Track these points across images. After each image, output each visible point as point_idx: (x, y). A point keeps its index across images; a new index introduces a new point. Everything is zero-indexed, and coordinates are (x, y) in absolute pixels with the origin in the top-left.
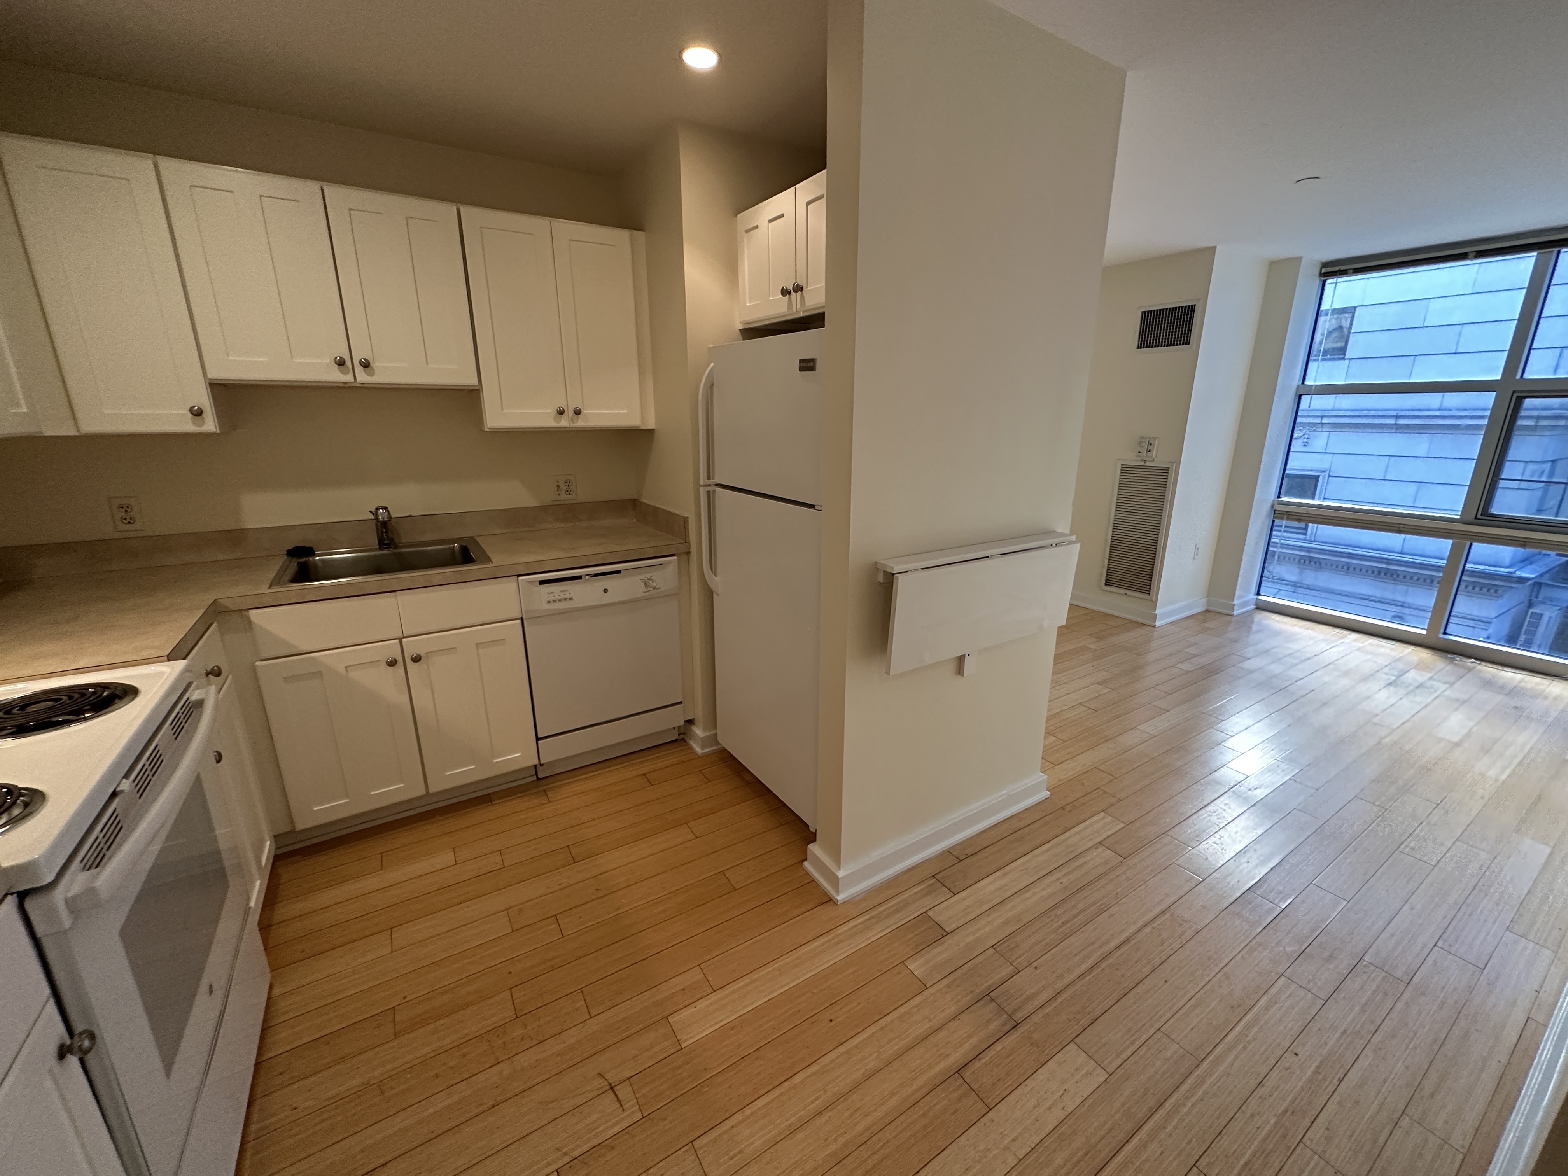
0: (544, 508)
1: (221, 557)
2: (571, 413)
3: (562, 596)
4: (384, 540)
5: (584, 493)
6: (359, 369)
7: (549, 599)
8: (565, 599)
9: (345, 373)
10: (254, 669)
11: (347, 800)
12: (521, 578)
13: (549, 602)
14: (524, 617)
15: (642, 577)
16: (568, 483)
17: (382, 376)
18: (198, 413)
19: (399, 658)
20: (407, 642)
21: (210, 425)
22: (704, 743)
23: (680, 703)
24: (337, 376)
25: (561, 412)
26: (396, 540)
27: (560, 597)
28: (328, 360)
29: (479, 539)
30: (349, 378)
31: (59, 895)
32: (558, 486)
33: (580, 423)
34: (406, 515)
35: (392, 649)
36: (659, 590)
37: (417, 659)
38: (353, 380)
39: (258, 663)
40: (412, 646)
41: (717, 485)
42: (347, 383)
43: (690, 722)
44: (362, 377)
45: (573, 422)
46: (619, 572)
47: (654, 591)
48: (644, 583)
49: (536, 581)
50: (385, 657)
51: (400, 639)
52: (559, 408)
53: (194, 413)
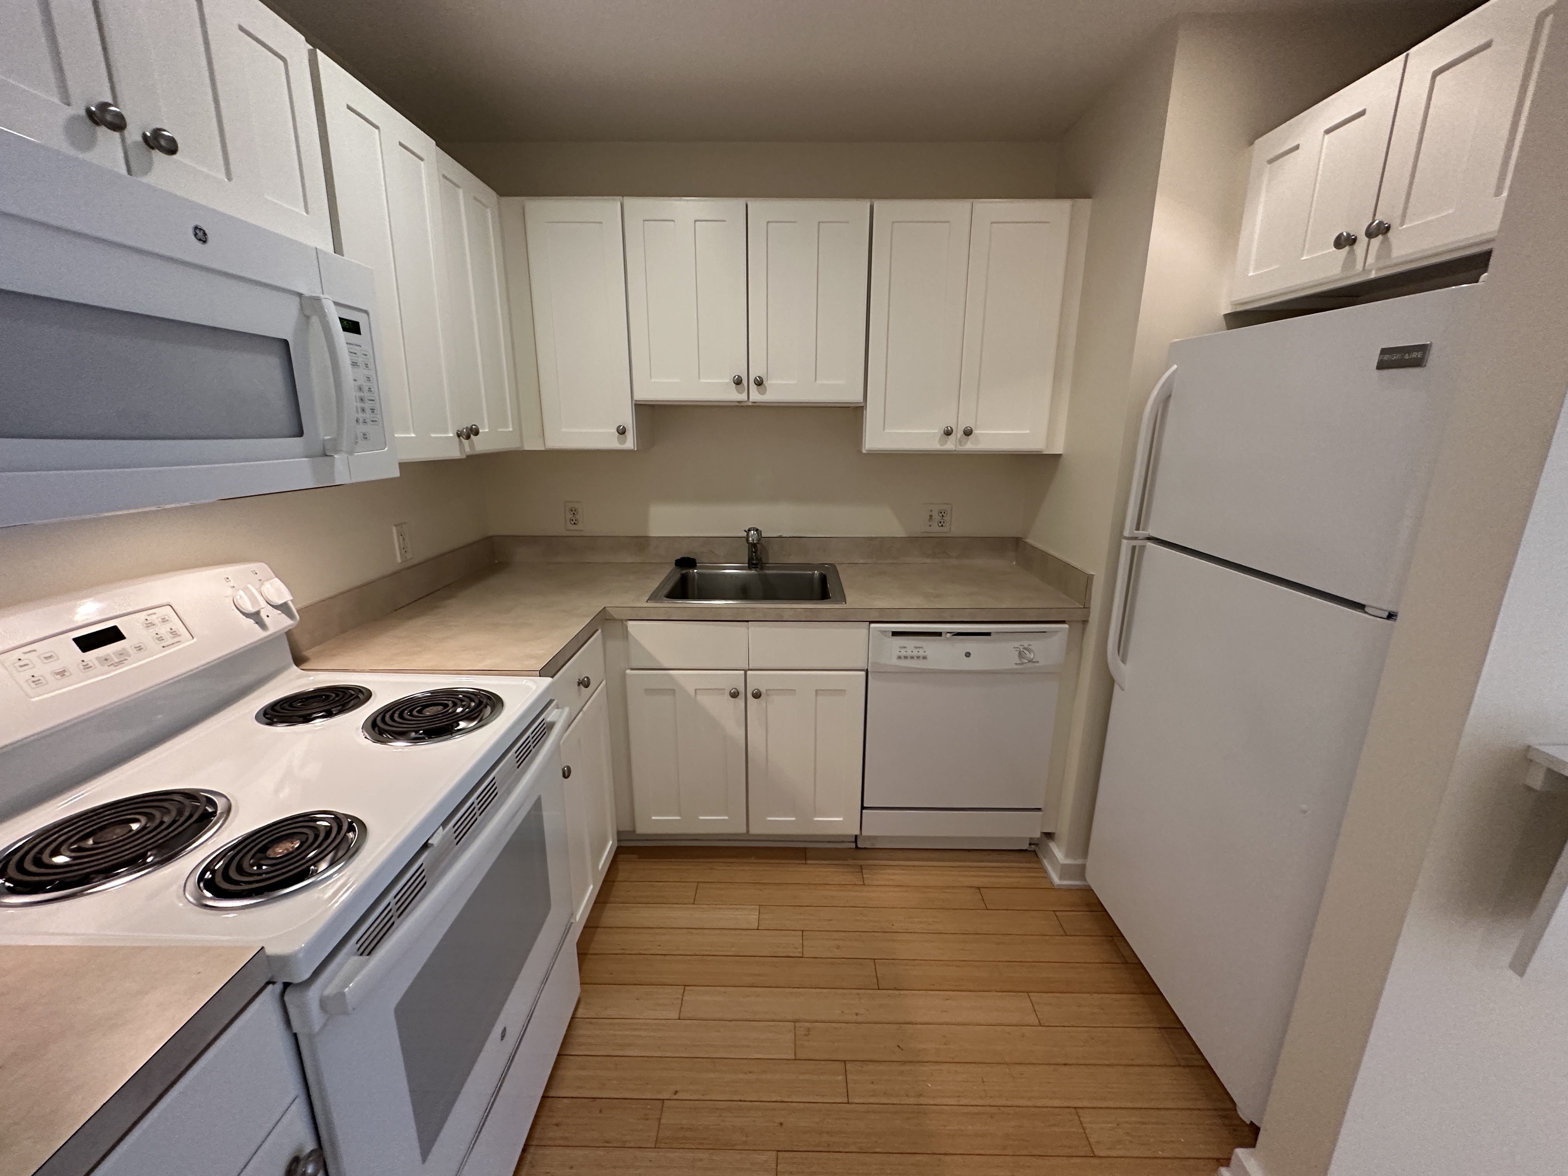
0: (911, 540)
1: (629, 560)
2: (960, 433)
3: (915, 653)
4: (753, 560)
5: (958, 527)
6: (753, 386)
7: (900, 654)
8: (918, 657)
9: (740, 392)
10: (624, 675)
11: (679, 818)
12: (872, 625)
13: (899, 657)
14: (869, 670)
15: (1017, 644)
16: (942, 514)
17: (772, 394)
18: (622, 431)
20: (752, 675)
21: (630, 443)
22: (1065, 871)
23: (1039, 809)
24: (734, 395)
25: (948, 433)
26: (764, 561)
27: (913, 654)
28: (728, 380)
29: (839, 568)
30: (743, 397)
31: (313, 994)
32: (931, 516)
33: (970, 445)
34: (775, 536)
35: (735, 679)
36: (1037, 664)
37: (757, 695)
38: (746, 399)
39: (628, 672)
40: (756, 680)
41: (1150, 539)
43: (1049, 836)
44: (756, 396)
45: (960, 444)
46: (988, 634)
47: (1030, 665)
48: (1018, 652)
49: (889, 631)
50: (729, 687)
51: (746, 671)
52: (947, 427)
53: (620, 432)
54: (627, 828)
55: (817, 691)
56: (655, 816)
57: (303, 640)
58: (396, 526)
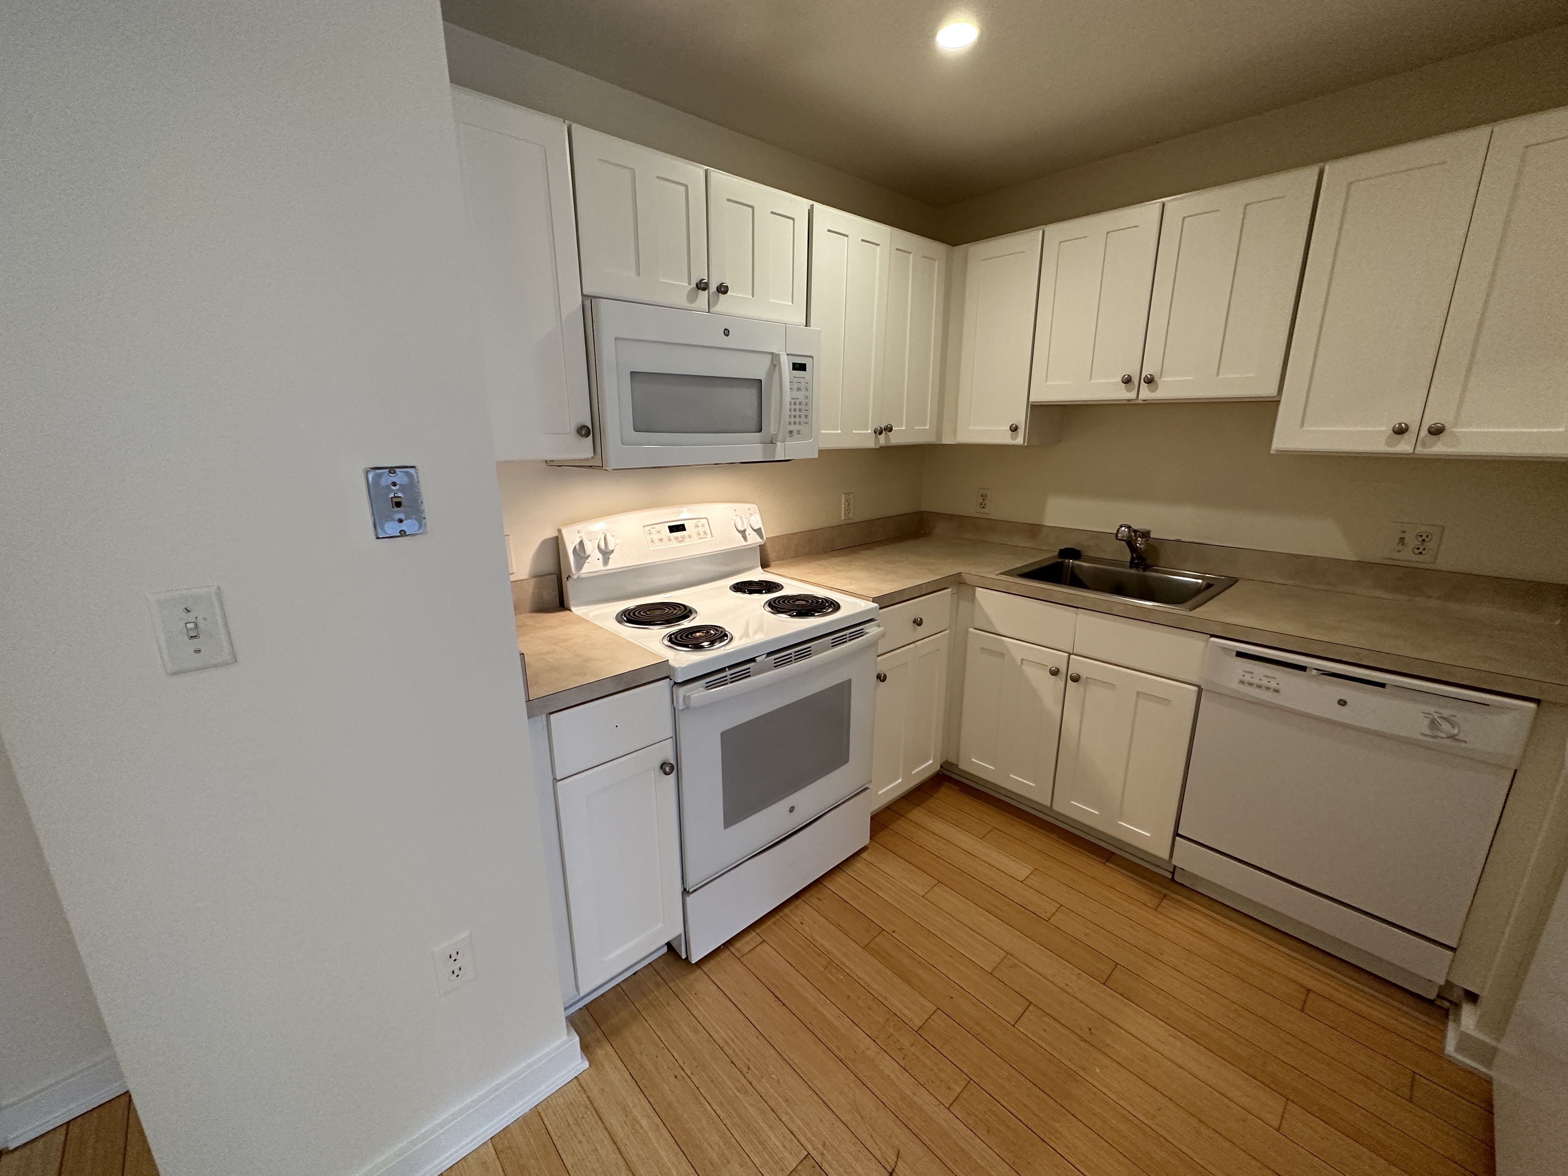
0: (1363, 566)
2: (1424, 432)
3: (1265, 682)
4: (1135, 559)
9: (1129, 391)
11: (993, 768)
12: (1213, 639)
13: (1242, 682)
15: (1432, 709)
17: (1163, 392)
18: (1014, 429)
19: (1063, 670)
21: (1020, 440)
22: (1467, 1044)
23: (1453, 949)
24: (1123, 394)
26: (1149, 562)
27: (1260, 682)
29: (1240, 583)
30: (1132, 395)
32: (1402, 539)
35: (1059, 659)
36: (1463, 745)
37: (1076, 679)
39: (971, 629)
40: (1078, 666)
42: (1131, 400)
43: (1469, 996)
44: (1146, 393)
45: (1424, 447)
46: (1383, 685)
47: (1449, 742)
48: (1428, 720)
49: (1234, 651)
50: (1052, 664)
51: (1070, 654)
52: (1400, 424)
53: (1013, 429)
54: (953, 760)
55: (1138, 693)
56: (975, 759)
57: (771, 554)
58: (845, 494)
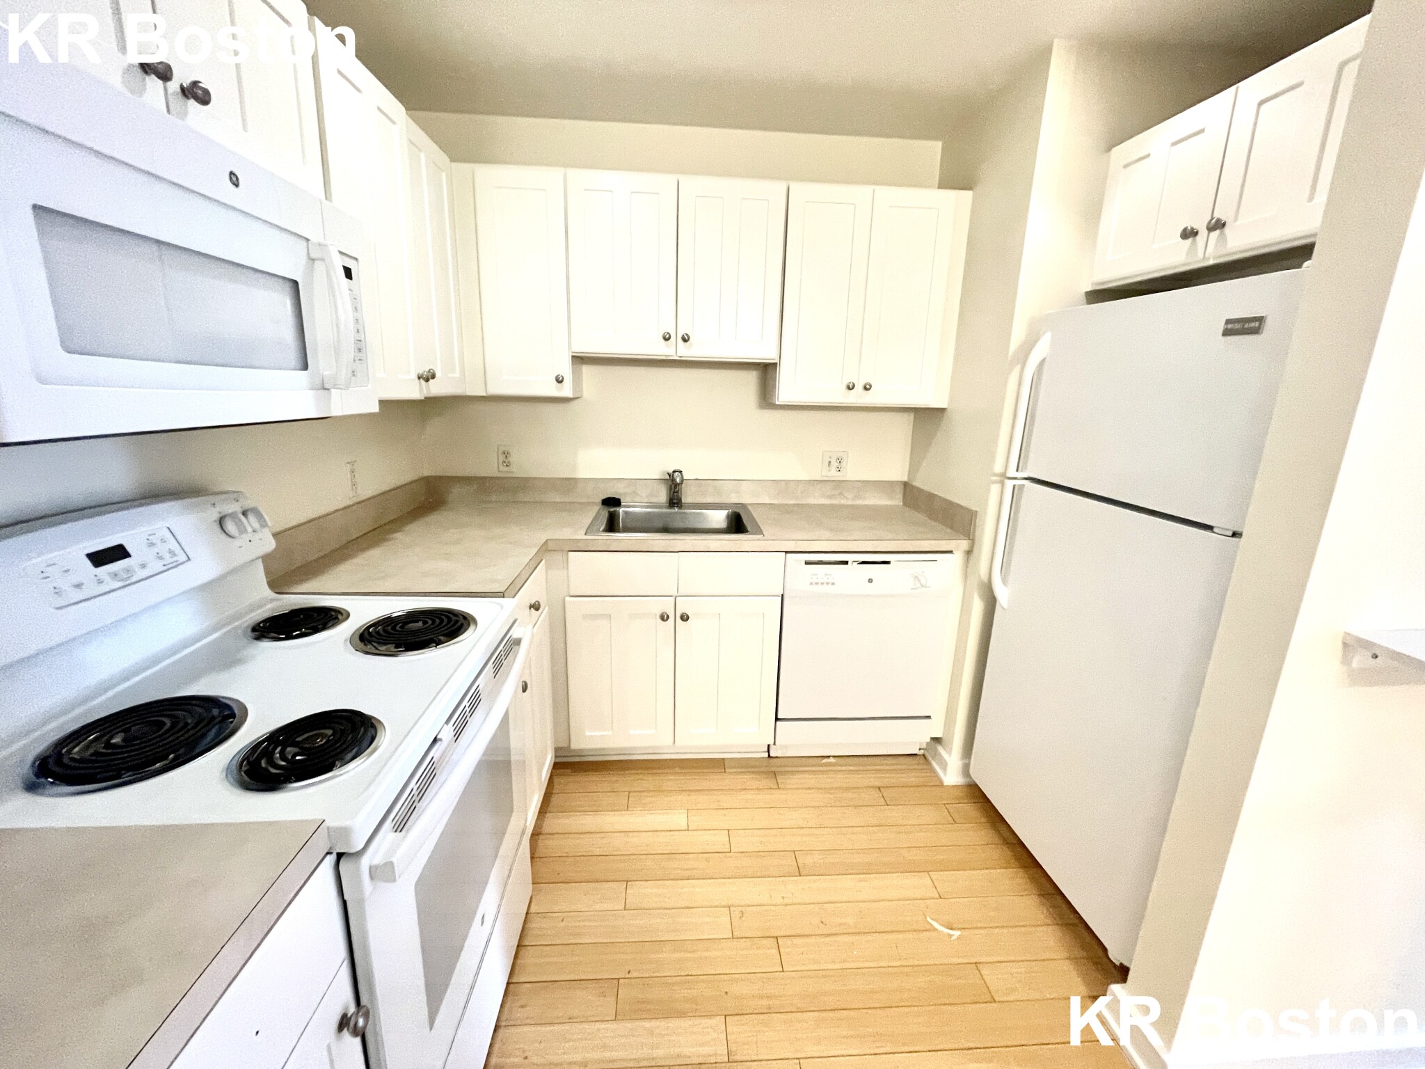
0: (812, 483)
1: (558, 499)
2: (861, 389)
3: (825, 580)
4: (671, 500)
5: (853, 472)
6: (680, 343)
7: (811, 581)
8: (828, 583)
9: (669, 348)
10: (564, 602)
11: (610, 733)
12: (788, 556)
13: (811, 584)
14: (785, 596)
15: (913, 572)
16: (840, 460)
17: (697, 350)
19: (672, 615)
20: (680, 601)
21: (567, 390)
23: (927, 717)
24: (663, 350)
26: (681, 500)
27: (822, 581)
28: (658, 335)
29: (751, 508)
30: (671, 352)
31: (365, 862)
33: (869, 399)
34: (694, 478)
35: (666, 605)
36: (929, 589)
37: (685, 618)
38: (674, 354)
39: (568, 599)
40: (684, 606)
41: (1029, 479)
42: (669, 356)
43: (938, 741)
44: (682, 351)
45: (861, 398)
46: (888, 563)
48: (913, 578)
49: (804, 561)
50: (660, 612)
51: (675, 597)
52: (850, 382)
53: (558, 380)
54: (563, 744)
56: (589, 733)
58: (348, 463)
